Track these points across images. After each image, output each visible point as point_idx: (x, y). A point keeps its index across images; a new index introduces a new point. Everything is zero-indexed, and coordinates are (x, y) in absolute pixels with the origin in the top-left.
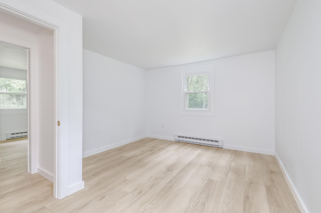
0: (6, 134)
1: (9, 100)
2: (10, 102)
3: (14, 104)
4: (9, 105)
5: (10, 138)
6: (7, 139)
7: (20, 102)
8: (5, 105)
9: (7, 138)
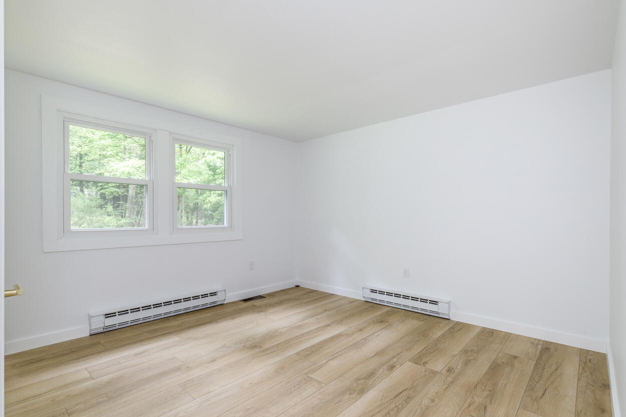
0: (90, 317)
1: (101, 208)
2: (103, 211)
3: (109, 215)
4: (100, 218)
5: (102, 330)
6: (92, 332)
7: (119, 211)
8: (93, 218)
9: (91, 330)
